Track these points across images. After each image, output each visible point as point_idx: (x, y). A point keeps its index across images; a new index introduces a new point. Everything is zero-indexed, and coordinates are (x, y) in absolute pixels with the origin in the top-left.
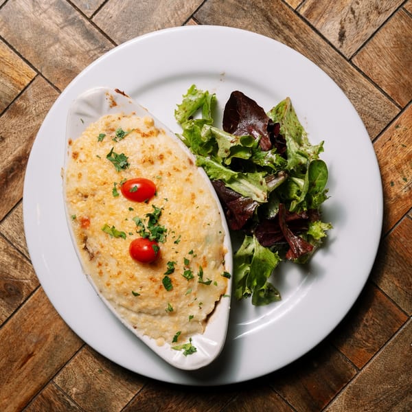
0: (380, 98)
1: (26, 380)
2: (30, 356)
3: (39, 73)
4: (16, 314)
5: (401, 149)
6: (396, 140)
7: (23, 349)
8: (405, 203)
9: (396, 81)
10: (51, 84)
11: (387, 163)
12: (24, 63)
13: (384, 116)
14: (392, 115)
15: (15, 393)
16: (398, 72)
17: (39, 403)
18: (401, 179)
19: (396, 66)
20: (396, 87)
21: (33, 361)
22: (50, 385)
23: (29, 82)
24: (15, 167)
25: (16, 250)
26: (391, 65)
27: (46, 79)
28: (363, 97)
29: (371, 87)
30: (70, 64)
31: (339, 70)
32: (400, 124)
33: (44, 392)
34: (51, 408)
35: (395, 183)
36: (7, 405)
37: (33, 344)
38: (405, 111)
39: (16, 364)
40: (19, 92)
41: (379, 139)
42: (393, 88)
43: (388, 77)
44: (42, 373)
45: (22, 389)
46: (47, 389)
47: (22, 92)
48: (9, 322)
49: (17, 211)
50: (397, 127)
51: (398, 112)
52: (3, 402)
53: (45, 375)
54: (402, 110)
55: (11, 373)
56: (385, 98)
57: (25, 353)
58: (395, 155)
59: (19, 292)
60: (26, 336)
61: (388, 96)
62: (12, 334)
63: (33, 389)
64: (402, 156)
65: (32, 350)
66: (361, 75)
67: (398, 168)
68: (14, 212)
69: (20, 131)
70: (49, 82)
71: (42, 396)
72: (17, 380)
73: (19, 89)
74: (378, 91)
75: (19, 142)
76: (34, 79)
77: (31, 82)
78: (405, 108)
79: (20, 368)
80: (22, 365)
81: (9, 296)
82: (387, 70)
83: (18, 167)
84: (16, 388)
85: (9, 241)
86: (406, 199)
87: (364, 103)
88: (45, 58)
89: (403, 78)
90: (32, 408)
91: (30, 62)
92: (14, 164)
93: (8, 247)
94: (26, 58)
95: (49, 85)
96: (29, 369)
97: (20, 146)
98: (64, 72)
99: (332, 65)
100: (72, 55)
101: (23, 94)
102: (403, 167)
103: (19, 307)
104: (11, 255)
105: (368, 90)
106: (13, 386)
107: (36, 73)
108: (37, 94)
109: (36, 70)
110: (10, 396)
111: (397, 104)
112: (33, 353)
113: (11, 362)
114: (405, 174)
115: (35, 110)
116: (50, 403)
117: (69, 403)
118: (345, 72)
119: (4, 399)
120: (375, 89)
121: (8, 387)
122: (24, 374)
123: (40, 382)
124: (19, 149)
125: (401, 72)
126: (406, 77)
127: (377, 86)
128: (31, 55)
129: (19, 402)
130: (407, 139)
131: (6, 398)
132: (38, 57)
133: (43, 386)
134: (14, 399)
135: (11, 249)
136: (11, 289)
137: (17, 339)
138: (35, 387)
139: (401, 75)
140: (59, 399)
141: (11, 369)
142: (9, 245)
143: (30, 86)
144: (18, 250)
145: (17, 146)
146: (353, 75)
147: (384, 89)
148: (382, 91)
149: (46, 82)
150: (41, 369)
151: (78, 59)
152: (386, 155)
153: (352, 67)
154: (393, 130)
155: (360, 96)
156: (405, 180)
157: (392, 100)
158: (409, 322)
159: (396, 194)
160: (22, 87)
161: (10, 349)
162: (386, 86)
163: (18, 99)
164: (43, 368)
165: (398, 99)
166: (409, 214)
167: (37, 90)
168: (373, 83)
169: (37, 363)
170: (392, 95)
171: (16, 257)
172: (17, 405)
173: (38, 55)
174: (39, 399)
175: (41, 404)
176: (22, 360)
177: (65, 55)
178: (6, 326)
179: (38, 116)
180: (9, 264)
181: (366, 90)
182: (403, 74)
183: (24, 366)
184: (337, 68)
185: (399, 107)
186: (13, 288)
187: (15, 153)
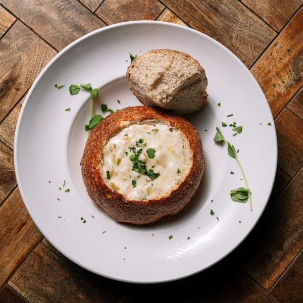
0: (262, 26)
1: (21, 242)
2: (23, 225)
3: (18, 19)
4: (11, 195)
5: (279, 61)
6: (275, 55)
7: (18, 220)
8: (284, 98)
9: (273, 14)
10: (27, 26)
11: (270, 71)
12: (6, 12)
13: (266, 38)
14: (271, 38)
15: (14, 253)
16: (274, 7)
17: (32, 258)
18: (280, 82)
19: (272, 3)
20: (273, 17)
21: (26, 228)
22: (39, 245)
23: (10, 25)
24: (4, 88)
25: (8, 149)
26: (269, 3)
27: (23, 23)
28: (250, 25)
29: (256, 18)
30: (40, 11)
31: (233, 8)
32: (277, 43)
33: (35, 250)
34: (41, 262)
35: (276, 85)
36: (9, 262)
37: (25, 216)
38: (280, 34)
39: (13, 231)
40: (4, 32)
41: (263, 55)
42: (271, 18)
43: (267, 11)
44: (33, 237)
45: (19, 249)
46: (37, 248)
47: (6, 33)
48: (7, 201)
49: (8, 120)
50: (275, 45)
51: (275, 35)
52: (6, 259)
53: (35, 238)
54: (278, 33)
55: (10, 238)
56: (266, 26)
57: (20, 223)
58: (275, 66)
59: (13, 179)
60: (20, 211)
61: (268, 24)
62: (9, 210)
63: (27, 248)
64: (280, 65)
65: (25, 220)
66: (248, 10)
67: (278, 74)
68: (5, 121)
69: (6, 61)
70: (25, 25)
71: (35, 253)
72: (15, 243)
73: (4, 30)
74: (261, 21)
75: (6, 69)
76: (14, 23)
77: (12, 25)
78: (280, 32)
79: (17, 234)
80: (18, 232)
81: (5, 182)
82: (266, 6)
83: (6, 88)
84: (15, 248)
85: (2, 142)
86: (285, 95)
87: (252, 30)
88: (21, 7)
89: (278, 11)
90: (27, 262)
91: (11, 10)
92: (3, 86)
93: (2, 147)
94: (8, 8)
95: (26, 27)
96: (23, 234)
97: (7, 72)
98: (36, 17)
99: (228, 4)
100: (41, 4)
101: (7, 34)
102: (281, 74)
103: (13, 190)
104: (5, 152)
105: (254, 20)
106: (13, 248)
107: (15, 19)
108: (17, 34)
109: (15, 16)
110: (10, 255)
111: (274, 30)
112: (25, 222)
113: (10, 230)
114: (283, 79)
115: (16, 45)
116: (41, 257)
117: (54, 257)
118: (237, 8)
119: (6, 257)
120: (259, 20)
121: (8, 249)
122: (20, 238)
123: (32, 243)
124: (6, 74)
125: (276, 7)
126: (280, 10)
127: (260, 18)
128: (11, 6)
129: (17, 259)
130: (282, 54)
131: (8, 257)
132: (17, 7)
133: (35, 246)
134: (13, 257)
135: (5, 148)
136: (6, 177)
137: (13, 213)
138: (29, 246)
139: (275, 9)
140: (47, 254)
141: (10, 235)
142: (3, 145)
143: (12, 28)
144: (10, 148)
145: (4, 72)
146: (243, 11)
147: (265, 19)
148: (263, 21)
149: (23, 25)
150: (32, 234)
151: (46, 7)
152: (269, 66)
153: (242, 5)
154: (273, 48)
155: (248, 25)
156: (283, 82)
157: (271, 27)
158: (292, 181)
159: (278, 93)
160: (6, 29)
161: (9, 221)
162: (266, 17)
163: (4, 38)
164: (34, 233)
165: (275, 26)
166: (287, 106)
167: (17, 31)
168: (257, 15)
169: (29, 229)
170: (271, 23)
171: (9, 153)
172: (16, 261)
173: (16, 5)
174: (32, 256)
175: (34, 259)
176: (18, 228)
177: (36, 5)
178: (4, 204)
179: (18, 50)
180: (4, 158)
181: (252, 21)
182: (277, 8)
183: (20, 232)
184: (231, 6)
185: (276, 31)
186: (8, 176)
187: (4, 77)
